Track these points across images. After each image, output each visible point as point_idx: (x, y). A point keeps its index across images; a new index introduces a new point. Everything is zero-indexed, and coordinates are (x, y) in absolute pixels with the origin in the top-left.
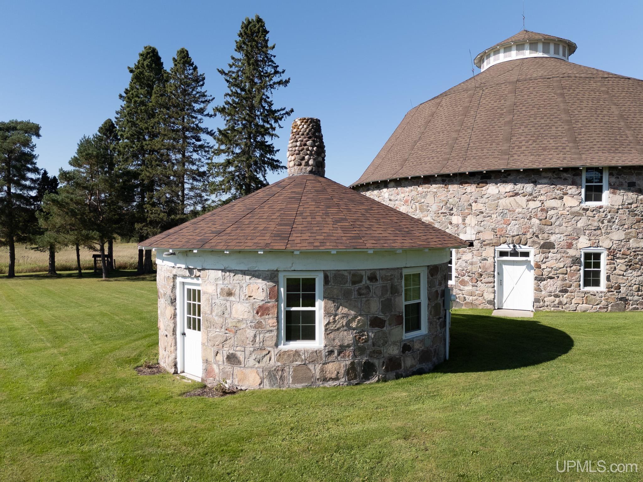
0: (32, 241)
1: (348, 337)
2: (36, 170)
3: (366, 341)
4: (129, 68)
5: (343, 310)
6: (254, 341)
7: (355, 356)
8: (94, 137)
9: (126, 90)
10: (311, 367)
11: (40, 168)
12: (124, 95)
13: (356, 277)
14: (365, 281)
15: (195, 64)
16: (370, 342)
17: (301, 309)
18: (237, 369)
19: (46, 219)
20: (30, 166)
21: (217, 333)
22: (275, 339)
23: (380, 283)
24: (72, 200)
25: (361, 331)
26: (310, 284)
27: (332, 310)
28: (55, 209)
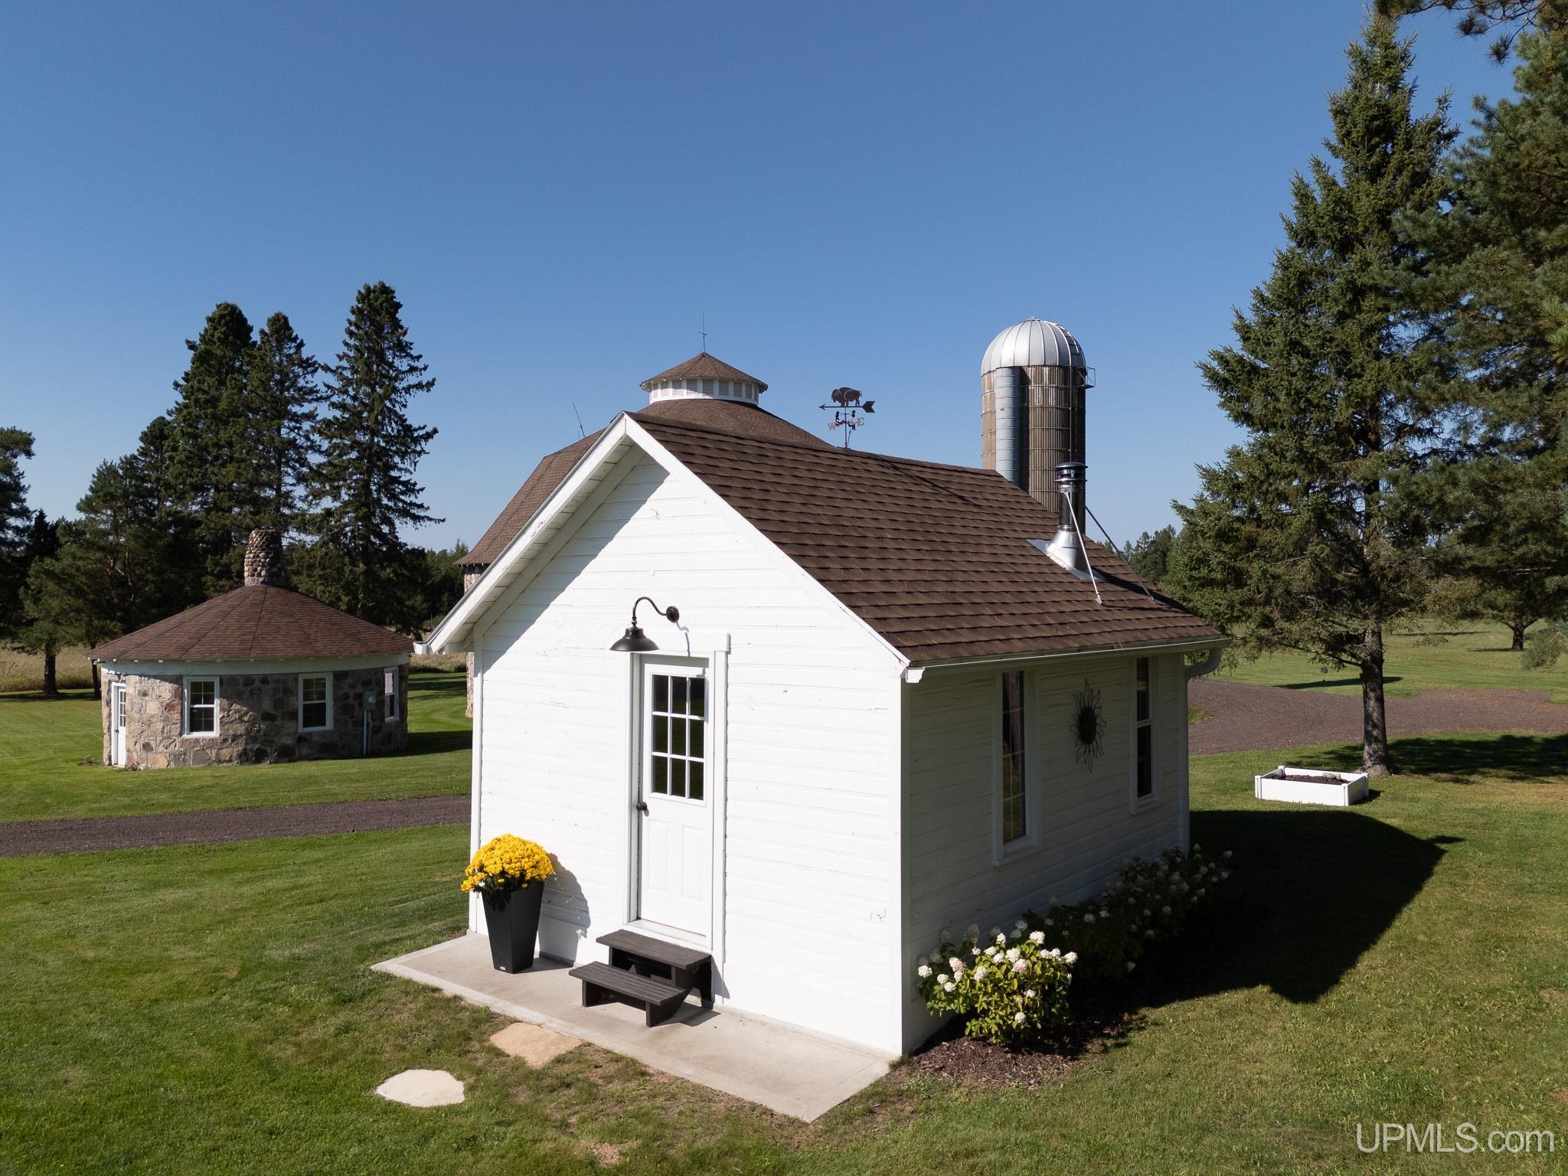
0: (14, 637)
1: (241, 729)
2: (24, 513)
3: (258, 731)
4: (188, 342)
5: (236, 707)
6: (163, 731)
7: (247, 743)
8: (122, 462)
9: (187, 374)
10: (208, 751)
11: (32, 509)
12: (182, 382)
13: (248, 680)
14: (257, 684)
15: (300, 338)
16: (262, 732)
17: (202, 706)
18: (150, 755)
19: (36, 601)
20: (14, 506)
21: (136, 726)
22: (179, 730)
23: (271, 685)
24: (78, 569)
25: (253, 722)
26: (210, 686)
27: (226, 707)
28: (51, 586)
